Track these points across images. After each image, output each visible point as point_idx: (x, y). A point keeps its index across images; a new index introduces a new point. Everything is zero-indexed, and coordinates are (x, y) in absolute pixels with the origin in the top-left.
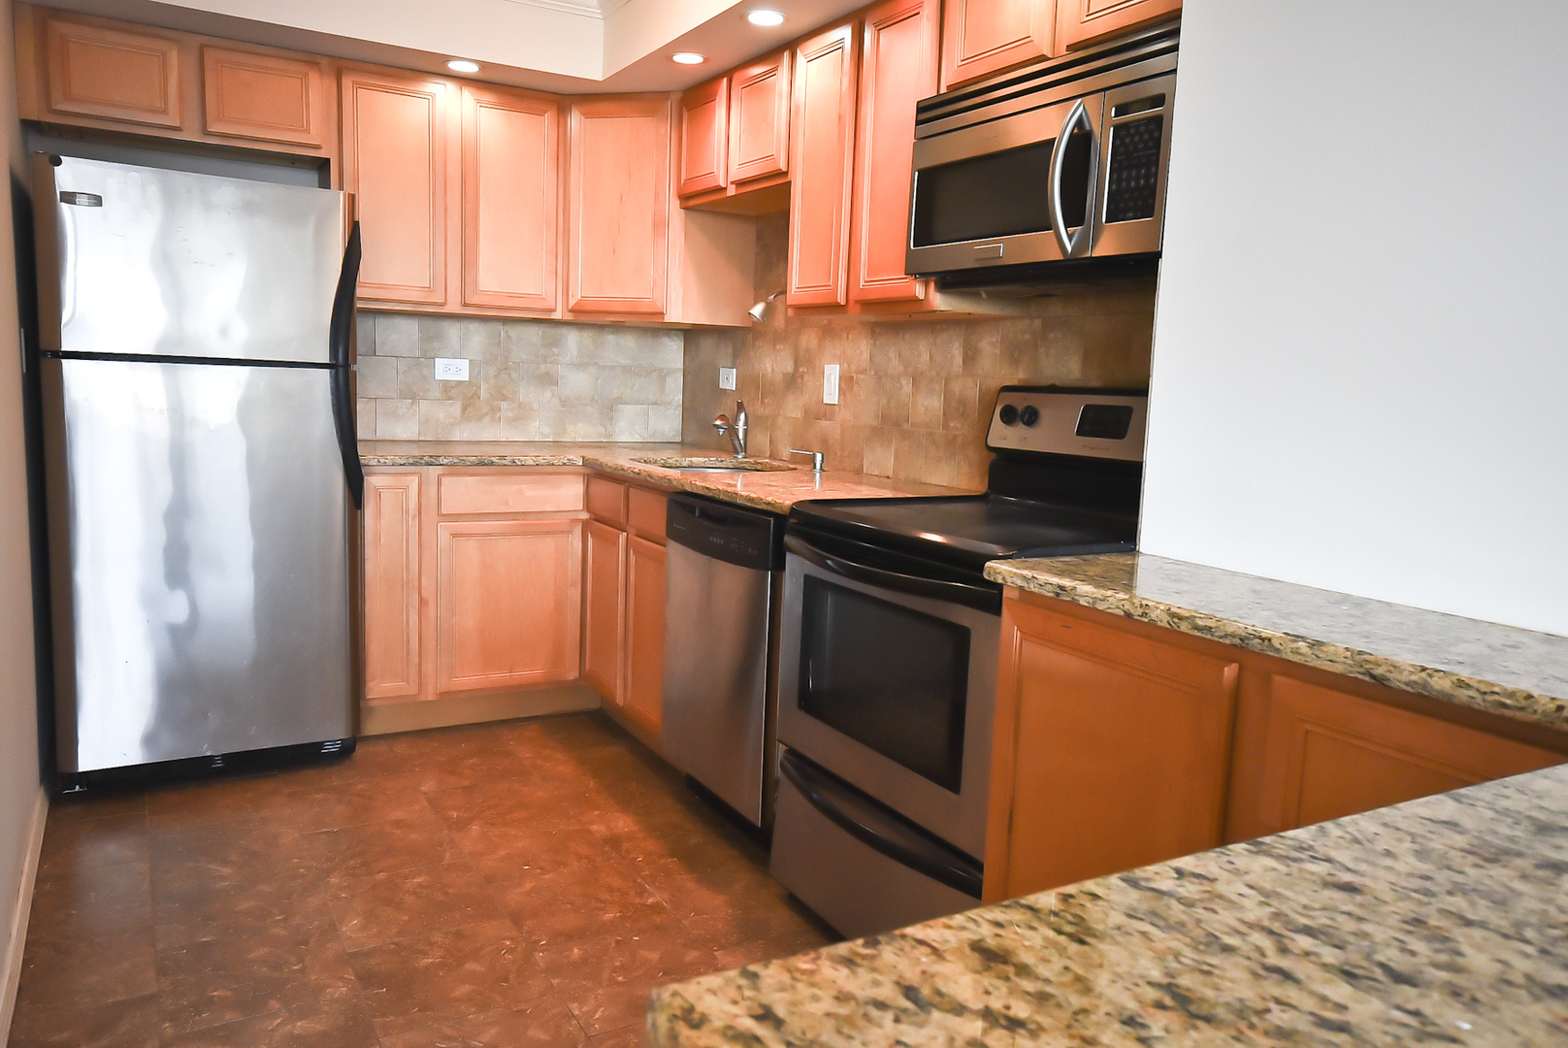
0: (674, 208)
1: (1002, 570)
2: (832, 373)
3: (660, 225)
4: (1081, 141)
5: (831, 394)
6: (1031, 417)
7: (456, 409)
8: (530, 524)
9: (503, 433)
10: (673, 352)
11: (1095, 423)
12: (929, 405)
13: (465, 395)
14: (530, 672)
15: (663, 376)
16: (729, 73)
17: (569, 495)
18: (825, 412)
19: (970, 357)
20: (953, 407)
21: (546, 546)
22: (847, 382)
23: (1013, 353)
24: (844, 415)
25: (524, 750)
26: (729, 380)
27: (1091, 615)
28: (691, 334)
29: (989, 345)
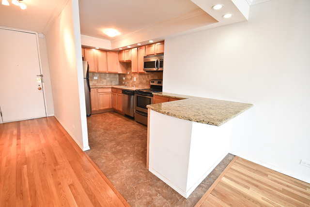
0: (118, 62)
1: (153, 93)
2: (135, 78)
3: (117, 64)
4: (157, 61)
5: (135, 80)
6: (154, 82)
7: (96, 82)
8: (106, 93)
9: (101, 84)
10: (117, 76)
11: (159, 83)
12: (145, 81)
13: (97, 80)
14: (107, 107)
15: (117, 78)
16: (124, 50)
17: (110, 90)
18: (135, 82)
19: (148, 77)
20: (147, 81)
21: (108, 95)
22: (137, 79)
23: (152, 77)
24: (136, 82)
25: (108, 114)
26: (124, 79)
27: (160, 96)
28: (119, 74)
29: (150, 76)
